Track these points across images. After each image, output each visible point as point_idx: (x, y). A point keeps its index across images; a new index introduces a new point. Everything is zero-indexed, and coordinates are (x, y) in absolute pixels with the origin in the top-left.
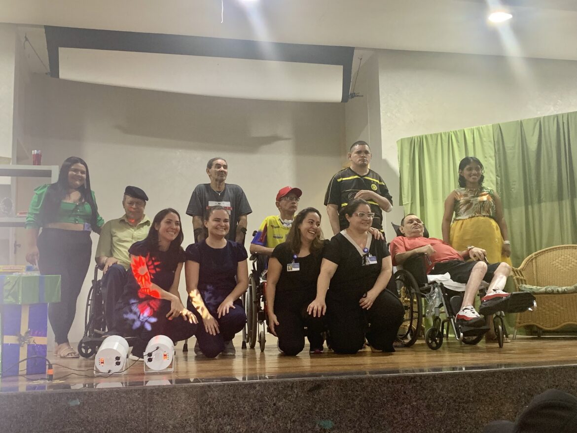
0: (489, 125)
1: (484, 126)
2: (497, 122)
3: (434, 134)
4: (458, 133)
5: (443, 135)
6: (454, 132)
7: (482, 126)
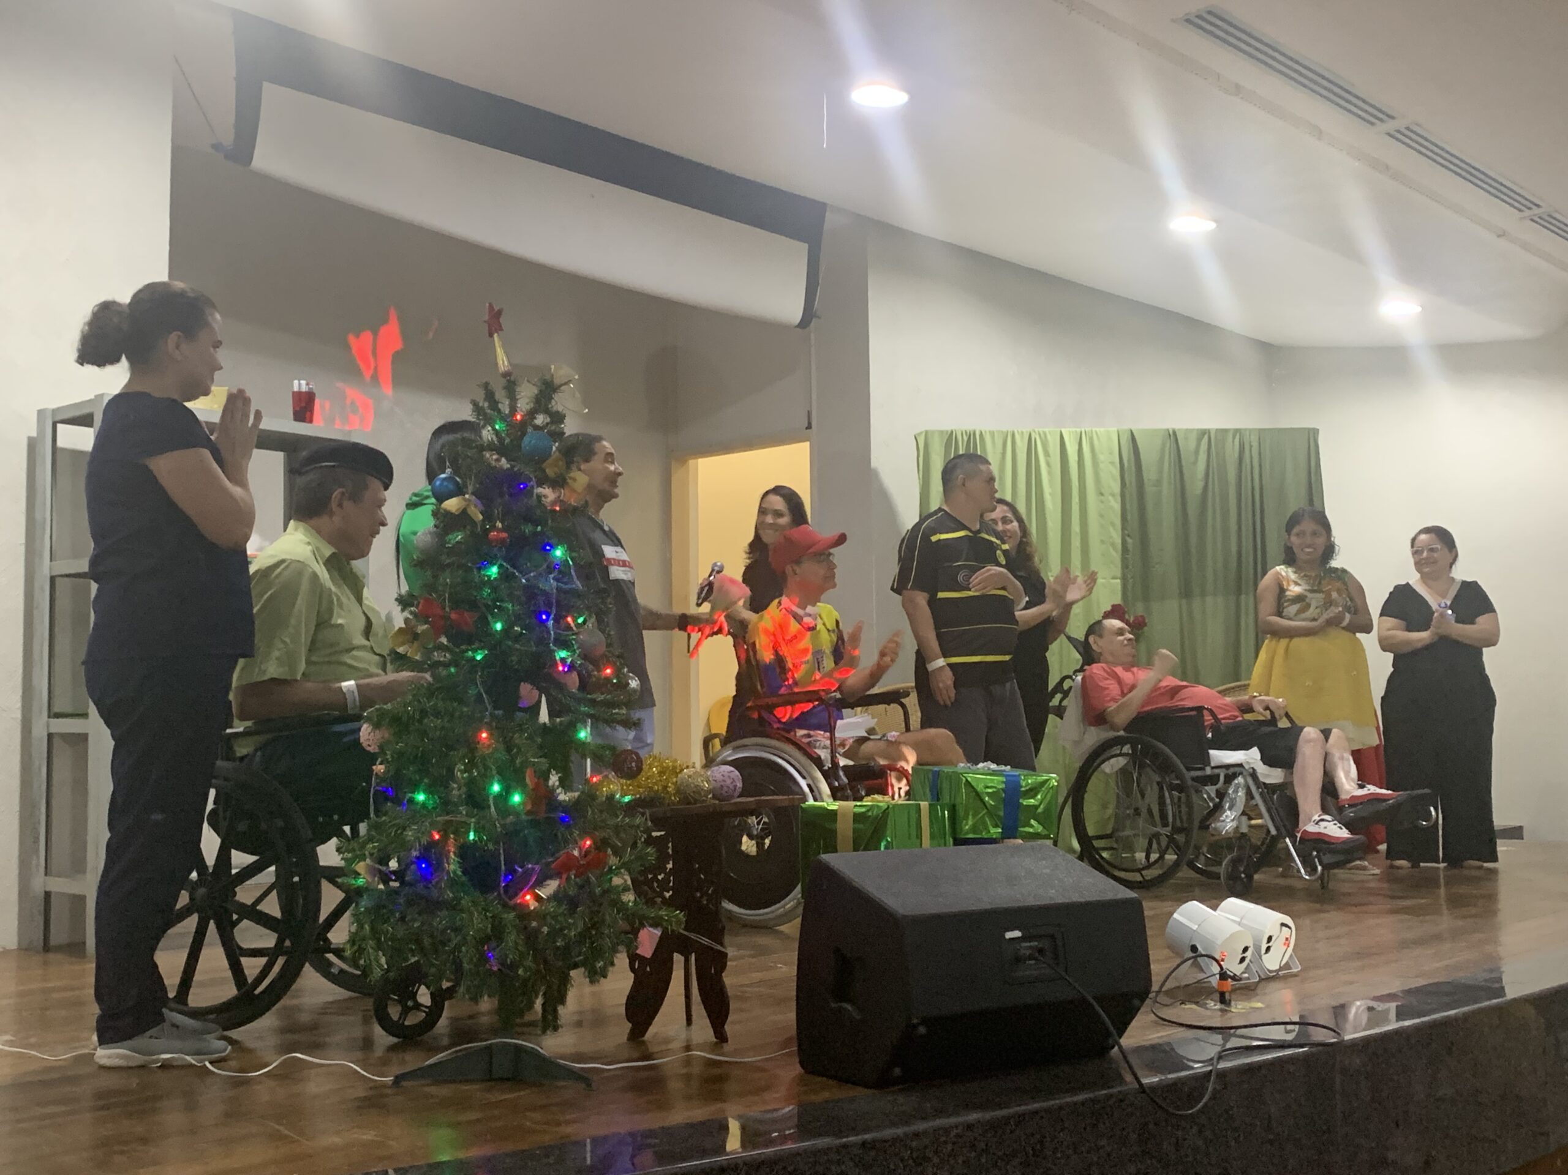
0: (1110, 429)
1: (1102, 429)
2: (1126, 426)
3: (998, 431)
4: (1049, 437)
5: (1017, 436)
6: (1040, 434)
7: (1098, 430)
